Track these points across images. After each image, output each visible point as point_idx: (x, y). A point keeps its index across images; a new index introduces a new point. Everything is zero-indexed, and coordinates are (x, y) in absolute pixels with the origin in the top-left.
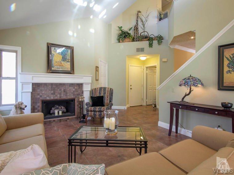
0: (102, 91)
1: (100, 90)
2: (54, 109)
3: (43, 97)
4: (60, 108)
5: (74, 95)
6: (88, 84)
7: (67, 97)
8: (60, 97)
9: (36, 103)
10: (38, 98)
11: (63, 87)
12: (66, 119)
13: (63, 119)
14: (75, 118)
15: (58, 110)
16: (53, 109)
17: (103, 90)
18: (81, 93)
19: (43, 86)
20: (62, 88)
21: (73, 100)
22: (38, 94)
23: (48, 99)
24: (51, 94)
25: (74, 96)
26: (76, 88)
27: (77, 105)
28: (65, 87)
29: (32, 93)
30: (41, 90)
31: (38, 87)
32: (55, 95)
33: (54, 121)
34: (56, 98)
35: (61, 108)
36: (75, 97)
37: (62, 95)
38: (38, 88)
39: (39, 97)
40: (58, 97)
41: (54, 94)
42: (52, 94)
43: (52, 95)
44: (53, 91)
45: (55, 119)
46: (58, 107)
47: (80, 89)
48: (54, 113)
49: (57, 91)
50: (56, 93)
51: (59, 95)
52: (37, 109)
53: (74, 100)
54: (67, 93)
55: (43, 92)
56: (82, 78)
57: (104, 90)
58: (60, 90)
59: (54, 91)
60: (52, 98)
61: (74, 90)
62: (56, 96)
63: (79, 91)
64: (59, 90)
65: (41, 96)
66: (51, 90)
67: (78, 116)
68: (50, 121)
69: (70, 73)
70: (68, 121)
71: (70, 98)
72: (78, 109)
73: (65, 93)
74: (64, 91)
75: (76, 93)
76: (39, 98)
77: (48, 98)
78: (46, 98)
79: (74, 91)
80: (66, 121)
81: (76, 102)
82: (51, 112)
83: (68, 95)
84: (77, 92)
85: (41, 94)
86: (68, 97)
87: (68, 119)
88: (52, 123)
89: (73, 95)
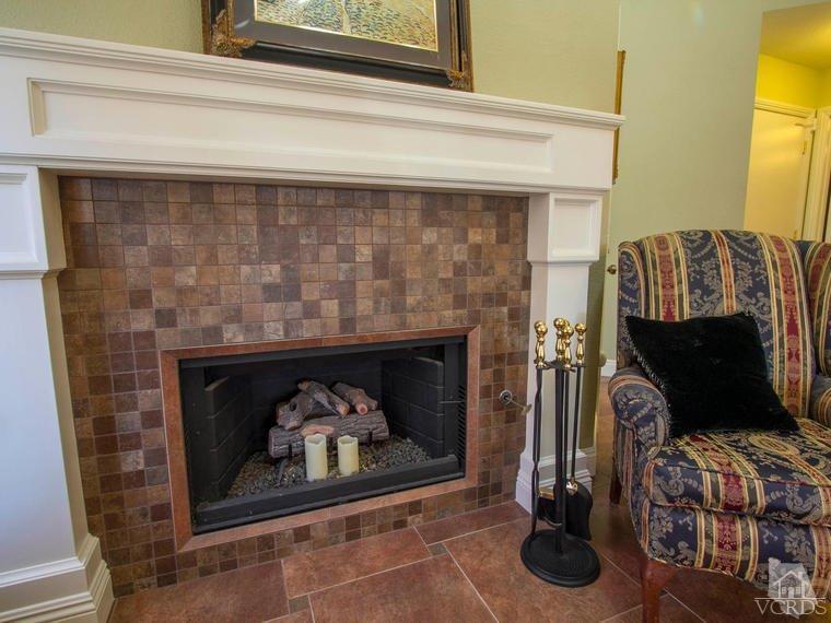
0: (727, 272)
1: (694, 261)
2: (293, 423)
3: (183, 322)
4: (342, 409)
5: (460, 301)
6: (579, 196)
7: (403, 325)
8: (347, 323)
9: (126, 384)
10: (138, 335)
11: (367, 223)
12: (396, 507)
13: (371, 514)
14: (469, 494)
15: (330, 430)
16: (288, 417)
17: (724, 253)
18: (516, 282)
19: (173, 210)
20: (362, 235)
21: (449, 348)
22: (140, 299)
23: (240, 339)
24: (259, 294)
25: (463, 312)
26: (475, 236)
27: (486, 392)
28: (384, 228)
29: (63, 282)
30: (165, 258)
31: (126, 220)
32: (298, 305)
33: (302, 534)
34: (309, 331)
35: (352, 410)
36: (466, 324)
37: (364, 306)
38: (132, 229)
39: (142, 322)
40: (324, 325)
41: (288, 290)
42: (271, 292)
43: (272, 309)
44: (276, 269)
45: (304, 520)
46: (322, 397)
47: (506, 249)
48: (298, 457)
49: (316, 260)
50: (310, 280)
51: (331, 308)
52: (137, 446)
53: (461, 344)
54: (401, 287)
55: (187, 277)
56: (543, 138)
57: (735, 255)
58: (341, 259)
59: (284, 268)
60: (274, 333)
61: (460, 254)
62: (311, 311)
63: (502, 269)
64: (329, 253)
65: (166, 318)
66: (263, 257)
67: (484, 477)
68: (266, 541)
69: (438, 78)
70: (415, 522)
71: (434, 326)
72: (485, 421)
73: (385, 284)
74: (381, 266)
75: (474, 285)
76: (149, 335)
77: (234, 337)
78: (214, 332)
79: (459, 270)
80: (400, 524)
81: (474, 360)
82: (277, 446)
83: (410, 301)
84: (486, 274)
85: (161, 298)
86: (411, 318)
87: (414, 507)
88: (283, 553)
89: (450, 298)
